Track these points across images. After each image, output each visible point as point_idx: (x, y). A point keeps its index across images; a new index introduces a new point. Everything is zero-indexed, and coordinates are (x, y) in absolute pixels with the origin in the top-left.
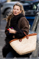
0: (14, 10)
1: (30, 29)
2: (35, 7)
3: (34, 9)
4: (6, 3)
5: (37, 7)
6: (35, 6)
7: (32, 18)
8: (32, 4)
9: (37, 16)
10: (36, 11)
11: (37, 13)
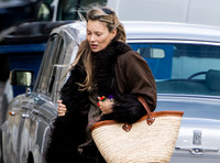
1: (31, 86)
2: (46, 11)
3: (42, 18)
5: (51, 10)
6: (43, 5)
7: (35, 48)
9: (53, 39)
10: (49, 24)
11: (54, 31)
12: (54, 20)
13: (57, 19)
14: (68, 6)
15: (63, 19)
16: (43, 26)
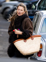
0: (18, 11)
2: (34, 7)
3: (33, 9)
4: (5, 3)
5: (36, 7)
6: (33, 5)
8: (31, 3)
9: (36, 15)
10: (35, 11)
11: (36, 13)
12: (36, 9)
13: (37, 9)
14: (41, 6)
15: (39, 9)
16: (33, 11)
